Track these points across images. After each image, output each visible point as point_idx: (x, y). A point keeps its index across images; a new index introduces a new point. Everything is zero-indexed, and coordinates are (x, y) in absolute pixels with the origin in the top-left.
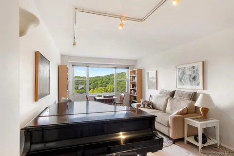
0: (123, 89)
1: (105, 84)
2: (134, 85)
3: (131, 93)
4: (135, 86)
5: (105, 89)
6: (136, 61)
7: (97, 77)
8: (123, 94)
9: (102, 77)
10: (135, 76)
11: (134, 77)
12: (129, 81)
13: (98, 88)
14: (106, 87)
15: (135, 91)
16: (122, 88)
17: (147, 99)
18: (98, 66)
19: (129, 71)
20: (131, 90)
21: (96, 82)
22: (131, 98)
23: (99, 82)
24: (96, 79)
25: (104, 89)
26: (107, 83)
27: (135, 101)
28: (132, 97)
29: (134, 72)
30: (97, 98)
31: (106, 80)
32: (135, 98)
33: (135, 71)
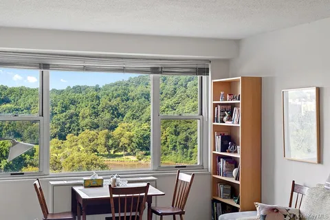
0: (182, 136)
1: (107, 116)
2: (228, 140)
3: (216, 170)
4: (235, 143)
5: (108, 137)
6: (237, 42)
7: (78, 89)
8: (185, 177)
9: (97, 89)
10: (233, 106)
11: (229, 109)
12: (211, 124)
13: (82, 135)
14: (113, 128)
15: (233, 163)
16: (177, 133)
17: (282, 202)
18: (87, 63)
19: (209, 81)
20: (217, 158)
21: (72, 110)
22: (215, 192)
23: (85, 110)
24: (72, 96)
25: (102, 140)
26: (117, 114)
27: (233, 203)
28: (221, 188)
29: (229, 87)
30: (84, 194)
31: (114, 102)
32: (233, 191)
33: (236, 82)
